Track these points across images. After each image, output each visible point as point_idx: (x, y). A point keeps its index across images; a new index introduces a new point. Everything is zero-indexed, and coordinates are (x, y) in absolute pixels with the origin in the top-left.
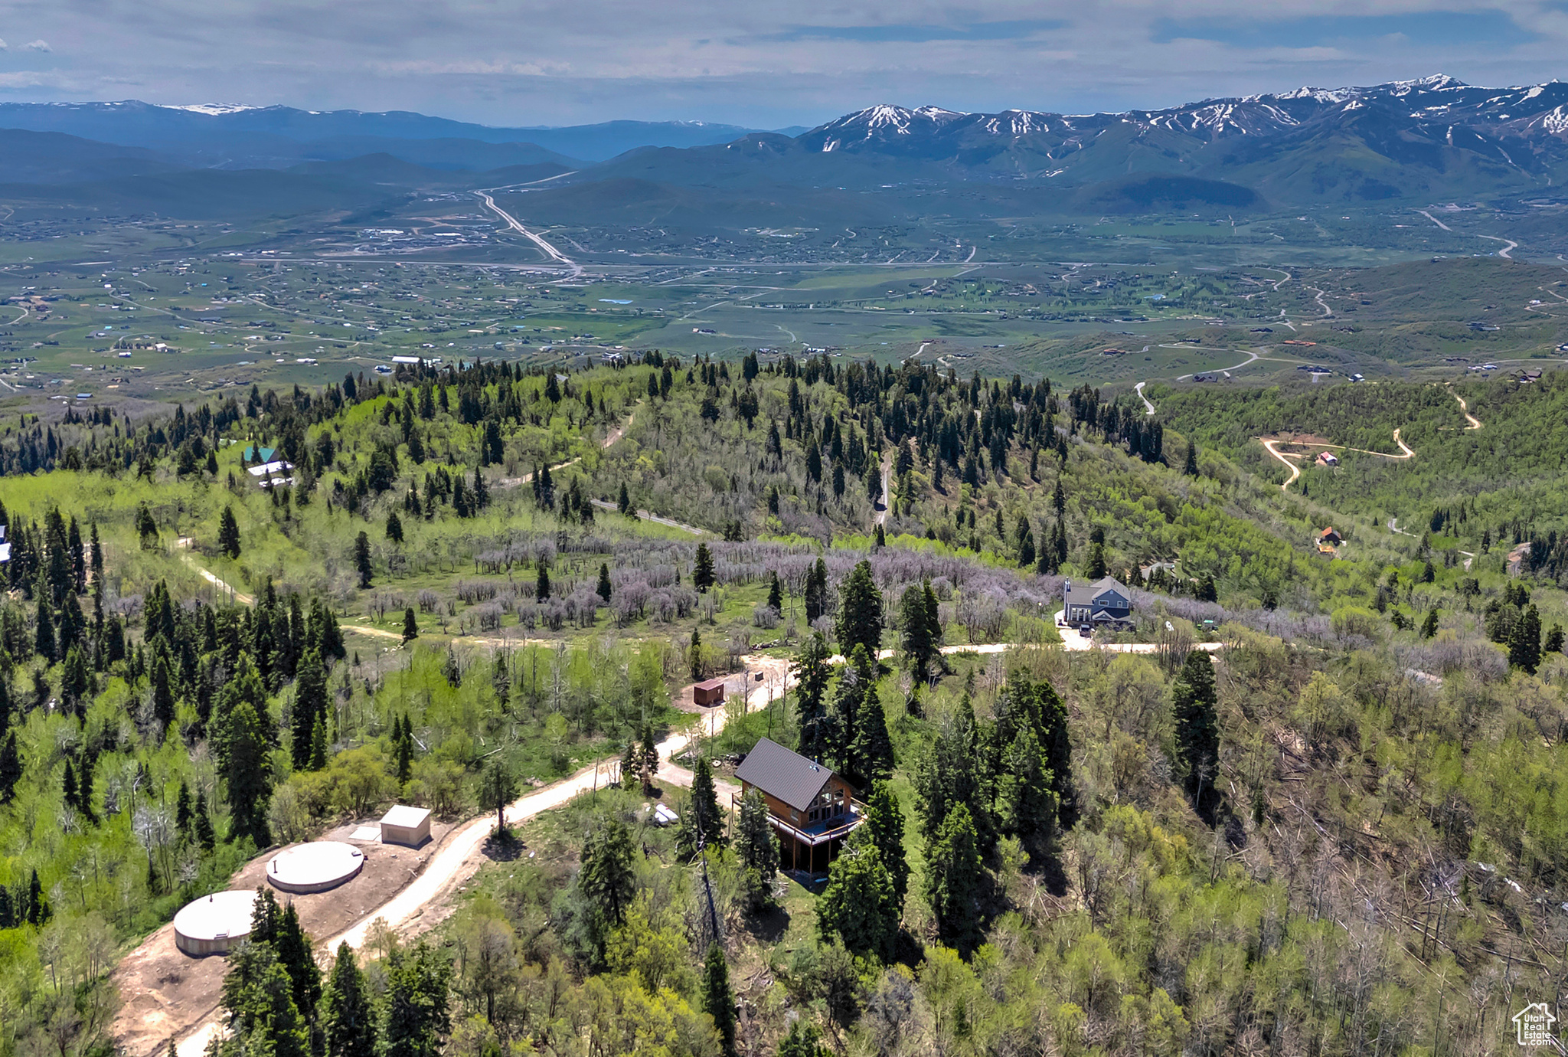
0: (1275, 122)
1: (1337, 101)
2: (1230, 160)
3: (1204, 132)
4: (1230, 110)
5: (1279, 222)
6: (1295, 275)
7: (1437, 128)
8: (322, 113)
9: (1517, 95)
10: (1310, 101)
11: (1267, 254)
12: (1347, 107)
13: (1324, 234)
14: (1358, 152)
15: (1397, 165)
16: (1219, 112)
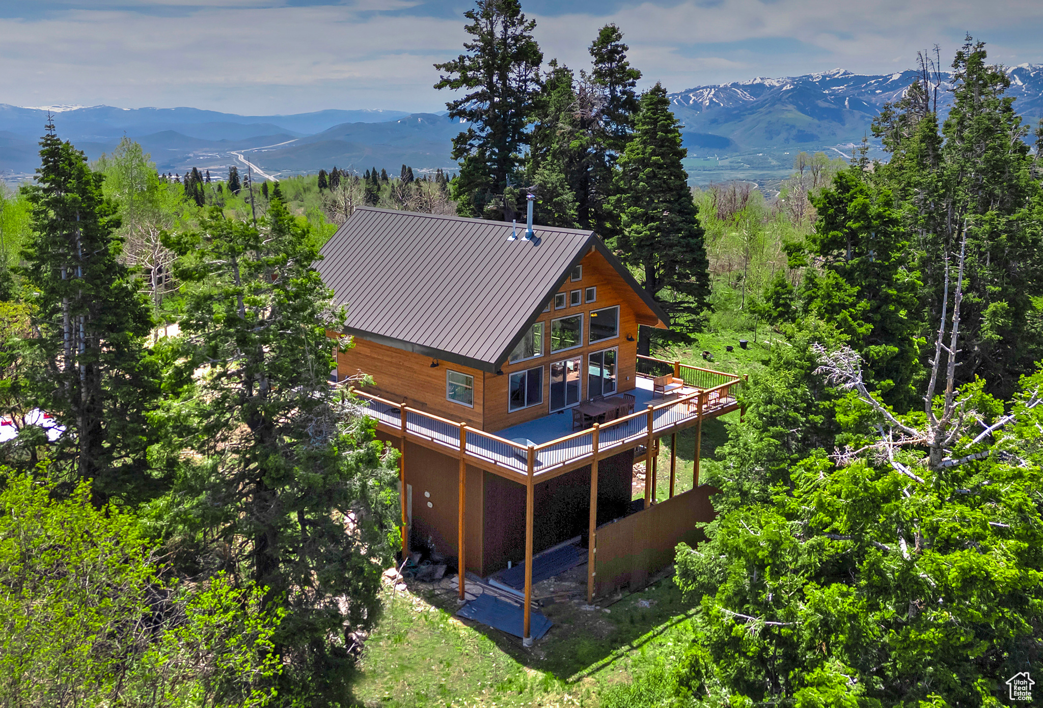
0: (740, 99)
1: (777, 85)
2: (714, 121)
3: (697, 106)
4: (713, 92)
5: (746, 157)
6: (760, 184)
7: (839, 99)
8: (132, 110)
9: (886, 79)
10: (761, 86)
11: (740, 175)
12: (784, 88)
13: (774, 163)
14: (792, 114)
15: (816, 121)
16: (706, 93)
